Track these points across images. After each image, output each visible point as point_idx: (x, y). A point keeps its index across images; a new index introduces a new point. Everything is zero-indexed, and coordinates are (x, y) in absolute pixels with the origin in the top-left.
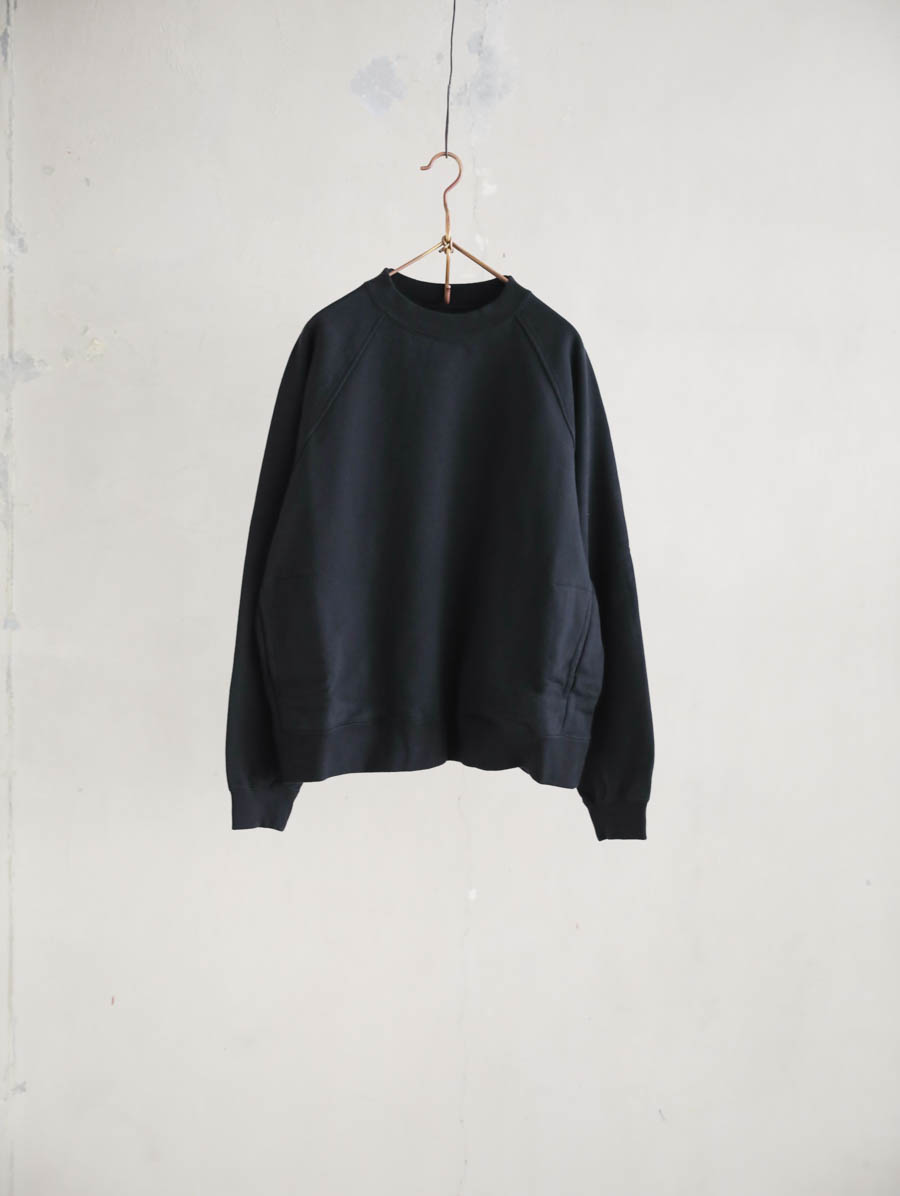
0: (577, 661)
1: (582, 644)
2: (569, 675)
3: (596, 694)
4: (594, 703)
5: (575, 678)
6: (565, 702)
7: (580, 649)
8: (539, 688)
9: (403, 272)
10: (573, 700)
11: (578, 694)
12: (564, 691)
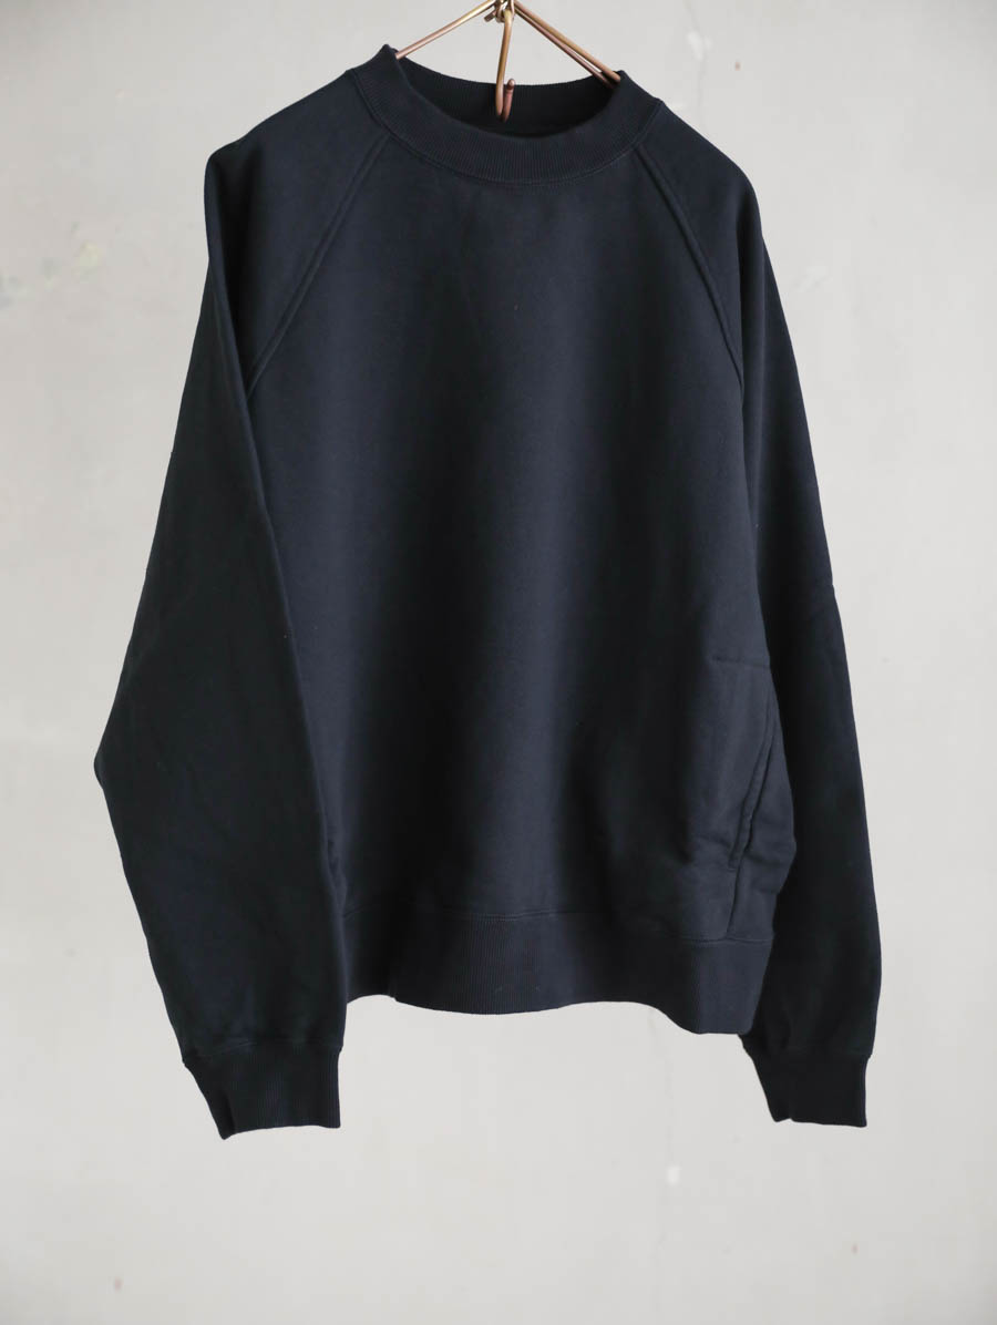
0: (753, 802)
1: (762, 769)
2: (740, 828)
3: (788, 855)
4: (784, 874)
5: (751, 830)
6: (733, 876)
7: (760, 778)
8: (684, 856)
9: (414, 57)
10: (748, 871)
11: (758, 860)
12: (732, 857)
